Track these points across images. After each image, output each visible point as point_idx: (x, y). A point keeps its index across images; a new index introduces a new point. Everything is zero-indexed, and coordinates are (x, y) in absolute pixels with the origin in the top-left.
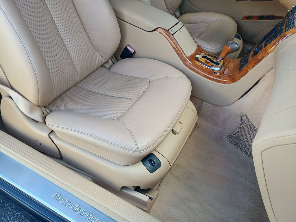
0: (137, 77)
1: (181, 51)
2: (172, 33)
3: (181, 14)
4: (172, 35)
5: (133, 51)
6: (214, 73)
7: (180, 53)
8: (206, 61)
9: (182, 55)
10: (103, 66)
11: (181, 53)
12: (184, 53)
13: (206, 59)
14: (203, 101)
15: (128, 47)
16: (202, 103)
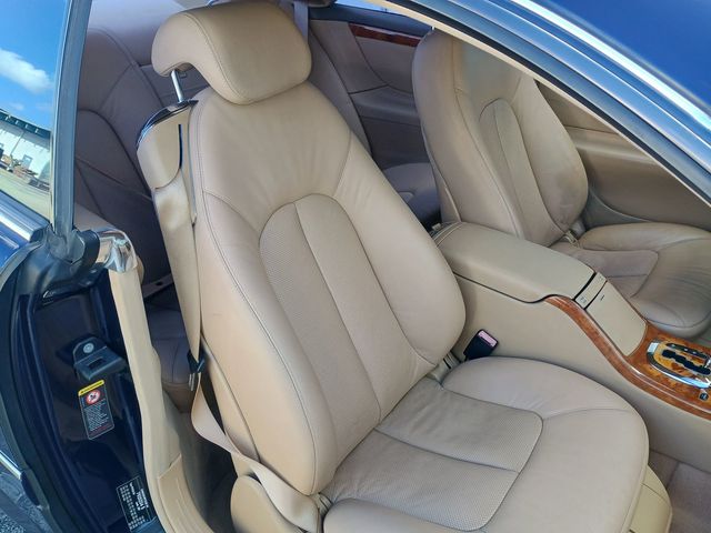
0: (510, 405)
1: (610, 344)
2: (584, 306)
3: (587, 228)
4: (585, 309)
5: (493, 343)
6: (701, 398)
7: (606, 350)
8: (674, 366)
9: (613, 353)
10: (428, 376)
11: (610, 349)
12: (617, 349)
13: (673, 360)
14: (679, 462)
15: (483, 335)
16: (677, 466)
